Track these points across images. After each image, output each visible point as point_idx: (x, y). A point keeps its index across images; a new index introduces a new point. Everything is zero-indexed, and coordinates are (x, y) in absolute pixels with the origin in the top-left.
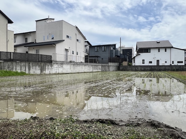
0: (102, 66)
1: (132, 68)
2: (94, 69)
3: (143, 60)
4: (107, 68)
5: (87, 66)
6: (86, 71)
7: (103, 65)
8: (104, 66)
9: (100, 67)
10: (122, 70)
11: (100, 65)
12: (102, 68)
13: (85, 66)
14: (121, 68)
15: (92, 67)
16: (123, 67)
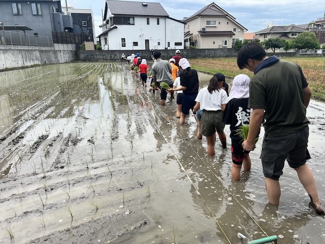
0: (41, 51)
1: (105, 55)
2: (26, 60)
3: (123, 40)
4: (52, 55)
5: (10, 54)
6: (9, 66)
7: (44, 49)
8: (46, 51)
9: (38, 54)
10: (85, 60)
11: (36, 50)
12: (41, 56)
13: (4, 53)
14: (82, 56)
15: (20, 56)
16: (86, 54)
